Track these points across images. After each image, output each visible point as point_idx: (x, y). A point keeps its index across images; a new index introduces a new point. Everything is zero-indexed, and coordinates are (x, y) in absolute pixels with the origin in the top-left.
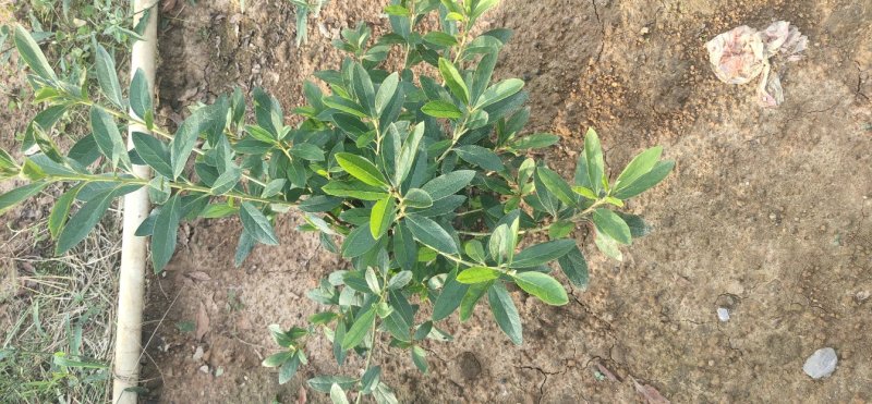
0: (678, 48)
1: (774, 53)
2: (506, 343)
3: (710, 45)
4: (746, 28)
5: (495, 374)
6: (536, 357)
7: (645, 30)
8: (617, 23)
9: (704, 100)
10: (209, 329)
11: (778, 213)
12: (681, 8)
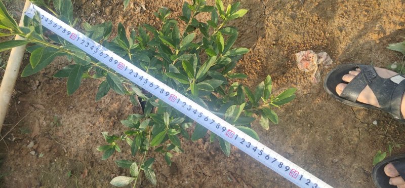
0: (285, 52)
1: (320, 63)
2: (191, 160)
3: (297, 54)
4: (312, 51)
5: (183, 173)
6: (203, 168)
7: (275, 43)
8: (264, 37)
9: (292, 75)
10: (39, 134)
11: (311, 124)
12: (289, 37)
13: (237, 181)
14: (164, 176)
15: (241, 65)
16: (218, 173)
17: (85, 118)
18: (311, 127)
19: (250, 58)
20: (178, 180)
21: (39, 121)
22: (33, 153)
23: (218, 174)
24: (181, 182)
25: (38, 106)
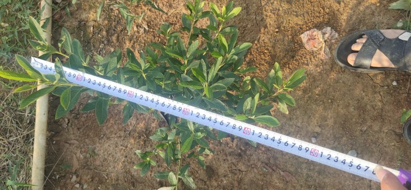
0: (290, 37)
1: (326, 39)
2: (224, 160)
3: (302, 36)
4: (315, 29)
5: (220, 174)
6: (238, 165)
7: (277, 30)
8: (266, 27)
9: (302, 57)
10: (79, 167)
11: (331, 99)
12: (290, 21)
13: (273, 170)
14: (203, 181)
15: (251, 59)
16: (253, 166)
17: (117, 143)
18: (332, 102)
19: (258, 50)
20: (216, 181)
21: (76, 156)
22: (78, 186)
23: (253, 168)
24: (220, 183)
25: (72, 142)
